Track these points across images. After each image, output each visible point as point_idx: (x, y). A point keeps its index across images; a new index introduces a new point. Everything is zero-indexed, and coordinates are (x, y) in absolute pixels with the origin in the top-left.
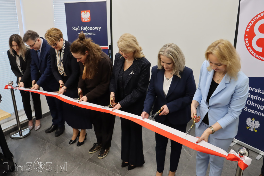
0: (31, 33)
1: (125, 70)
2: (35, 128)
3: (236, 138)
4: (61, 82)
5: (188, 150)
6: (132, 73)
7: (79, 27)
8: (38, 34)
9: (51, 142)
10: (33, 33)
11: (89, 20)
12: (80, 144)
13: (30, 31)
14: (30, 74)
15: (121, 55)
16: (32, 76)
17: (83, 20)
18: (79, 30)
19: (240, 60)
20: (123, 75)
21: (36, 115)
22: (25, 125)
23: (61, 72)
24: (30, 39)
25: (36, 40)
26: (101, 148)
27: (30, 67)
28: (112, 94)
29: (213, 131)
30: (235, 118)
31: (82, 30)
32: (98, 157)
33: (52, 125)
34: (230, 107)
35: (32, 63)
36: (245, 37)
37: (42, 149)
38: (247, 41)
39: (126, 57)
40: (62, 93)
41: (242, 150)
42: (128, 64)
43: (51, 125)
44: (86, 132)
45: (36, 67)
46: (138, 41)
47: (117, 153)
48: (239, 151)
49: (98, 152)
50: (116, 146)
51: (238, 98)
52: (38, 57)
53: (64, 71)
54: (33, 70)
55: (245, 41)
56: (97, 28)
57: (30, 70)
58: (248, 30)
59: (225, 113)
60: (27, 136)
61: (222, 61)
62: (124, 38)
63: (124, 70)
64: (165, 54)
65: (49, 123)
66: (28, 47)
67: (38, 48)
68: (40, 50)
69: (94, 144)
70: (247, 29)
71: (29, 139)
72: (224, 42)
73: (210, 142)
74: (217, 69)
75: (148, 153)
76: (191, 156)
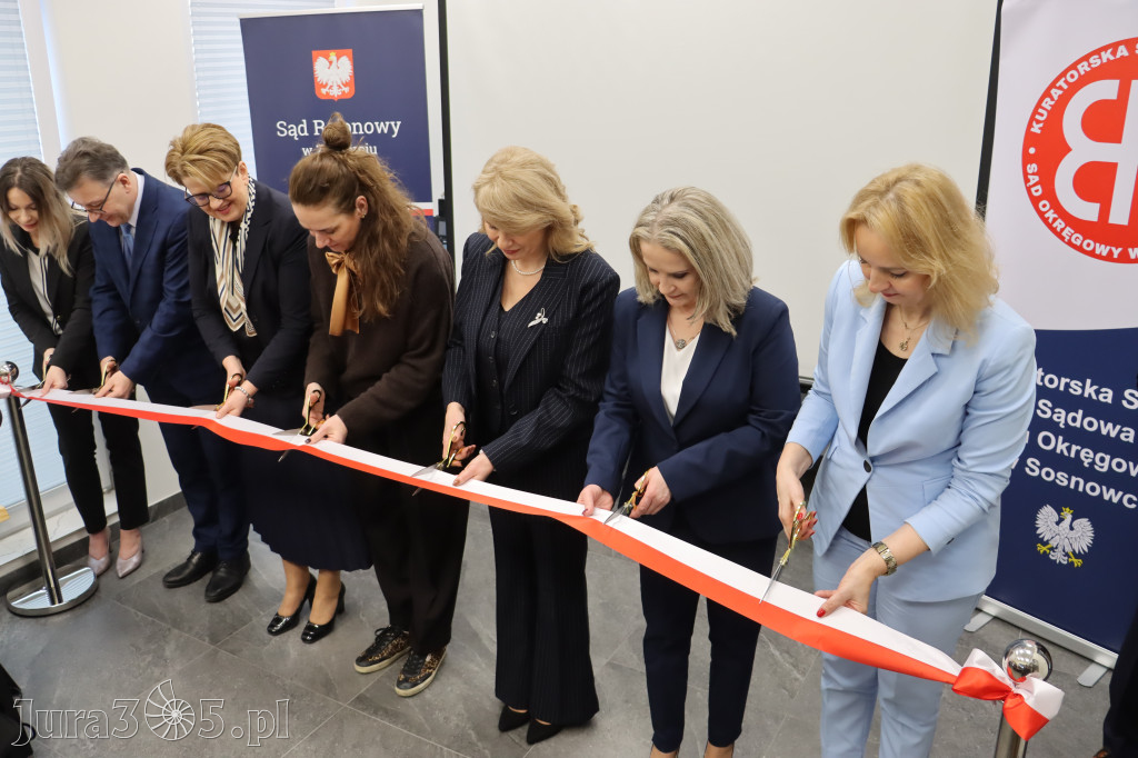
0: (89, 149)
1: (507, 308)
2: (118, 567)
3: (991, 592)
4: (232, 364)
5: (788, 653)
6: (540, 318)
7: (304, 121)
8: (123, 153)
9: (191, 628)
10: (97, 151)
11: (346, 90)
12: (316, 634)
13: (83, 141)
14: (92, 330)
15: (492, 243)
16: (102, 339)
17: (324, 91)
18: (306, 134)
19: (991, 256)
20: (499, 329)
21: (121, 512)
22: (72, 555)
23: (235, 321)
24: (85, 178)
25: (112, 179)
26: (408, 648)
27: (90, 301)
28: (454, 414)
29: (891, 564)
30: (985, 506)
31: (317, 133)
32: (397, 689)
33: (194, 553)
34: (959, 460)
35: (98, 283)
36: (1027, 159)
37: (149, 658)
38: (1033, 174)
39: (513, 252)
40: (237, 410)
41: (1022, 651)
42: (522, 280)
43: (189, 553)
44: (342, 579)
45: (117, 297)
46: (565, 180)
47: (476, 669)
48: (1006, 655)
49: (395, 664)
50: (474, 637)
51: (994, 419)
52: (123, 256)
53: (245, 314)
54: (103, 312)
55: (1026, 174)
56: (382, 127)
57: (91, 315)
58: (1036, 129)
59: (940, 483)
60: (83, 602)
61: (908, 259)
62: (502, 166)
63: (502, 309)
64: (655, 236)
65: (178, 542)
66: (80, 210)
67: (124, 218)
68: (133, 222)
69: (379, 633)
70: (1034, 124)
71: (93, 616)
72: (921, 177)
73: (878, 614)
74: (891, 292)
75: (611, 665)
76: (799, 676)
